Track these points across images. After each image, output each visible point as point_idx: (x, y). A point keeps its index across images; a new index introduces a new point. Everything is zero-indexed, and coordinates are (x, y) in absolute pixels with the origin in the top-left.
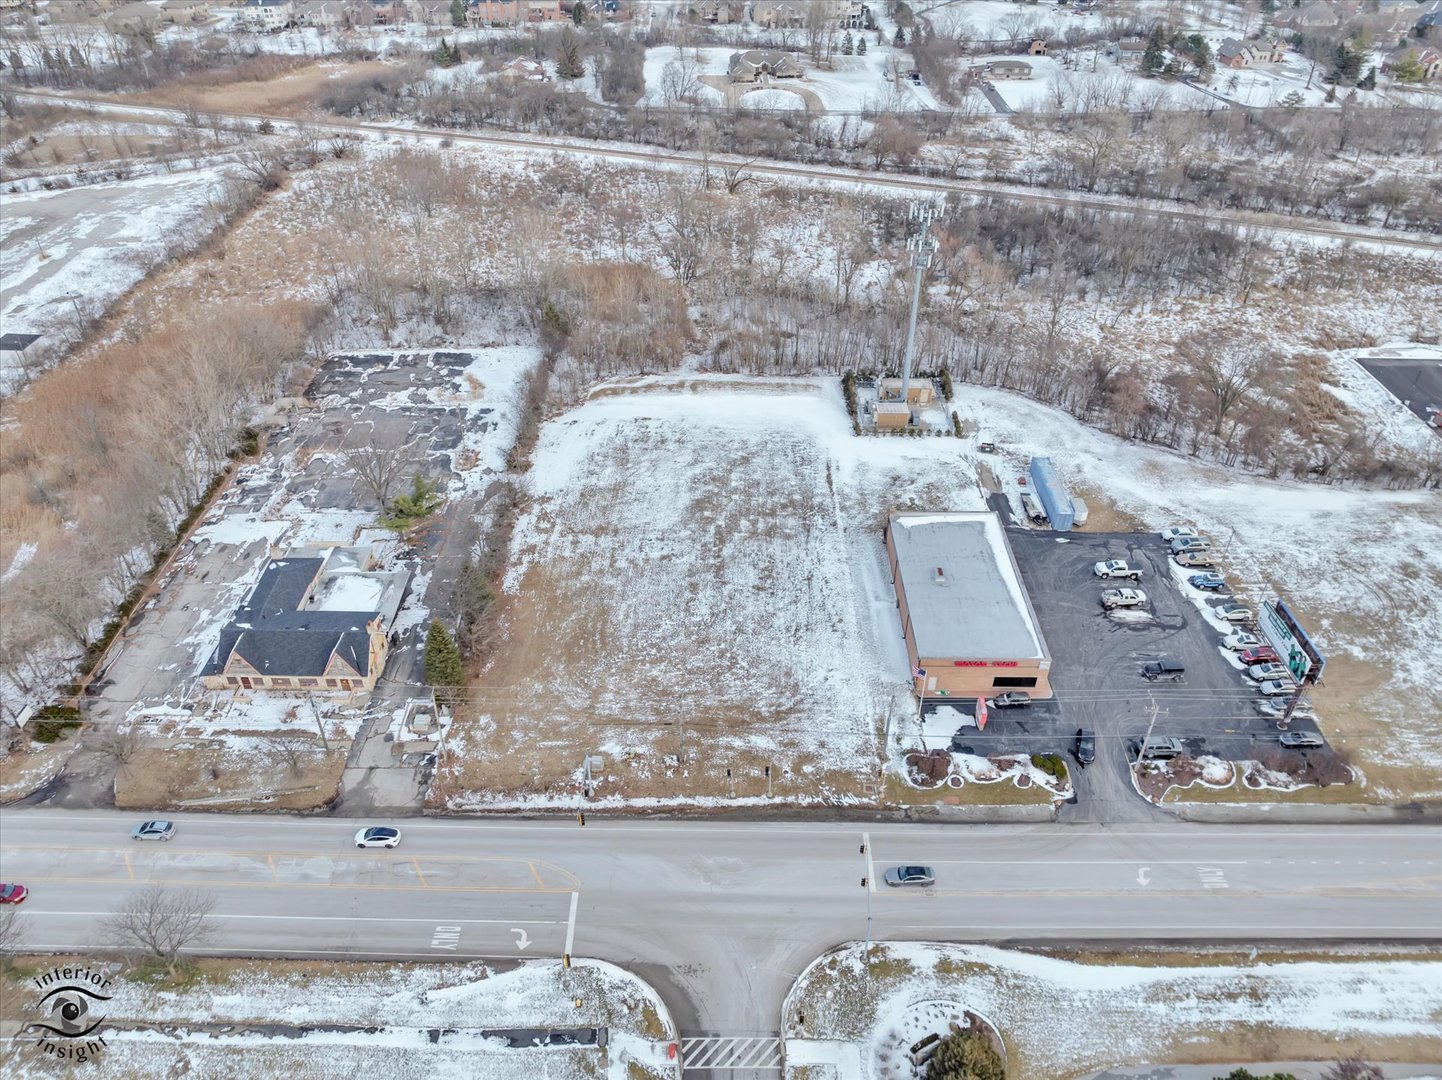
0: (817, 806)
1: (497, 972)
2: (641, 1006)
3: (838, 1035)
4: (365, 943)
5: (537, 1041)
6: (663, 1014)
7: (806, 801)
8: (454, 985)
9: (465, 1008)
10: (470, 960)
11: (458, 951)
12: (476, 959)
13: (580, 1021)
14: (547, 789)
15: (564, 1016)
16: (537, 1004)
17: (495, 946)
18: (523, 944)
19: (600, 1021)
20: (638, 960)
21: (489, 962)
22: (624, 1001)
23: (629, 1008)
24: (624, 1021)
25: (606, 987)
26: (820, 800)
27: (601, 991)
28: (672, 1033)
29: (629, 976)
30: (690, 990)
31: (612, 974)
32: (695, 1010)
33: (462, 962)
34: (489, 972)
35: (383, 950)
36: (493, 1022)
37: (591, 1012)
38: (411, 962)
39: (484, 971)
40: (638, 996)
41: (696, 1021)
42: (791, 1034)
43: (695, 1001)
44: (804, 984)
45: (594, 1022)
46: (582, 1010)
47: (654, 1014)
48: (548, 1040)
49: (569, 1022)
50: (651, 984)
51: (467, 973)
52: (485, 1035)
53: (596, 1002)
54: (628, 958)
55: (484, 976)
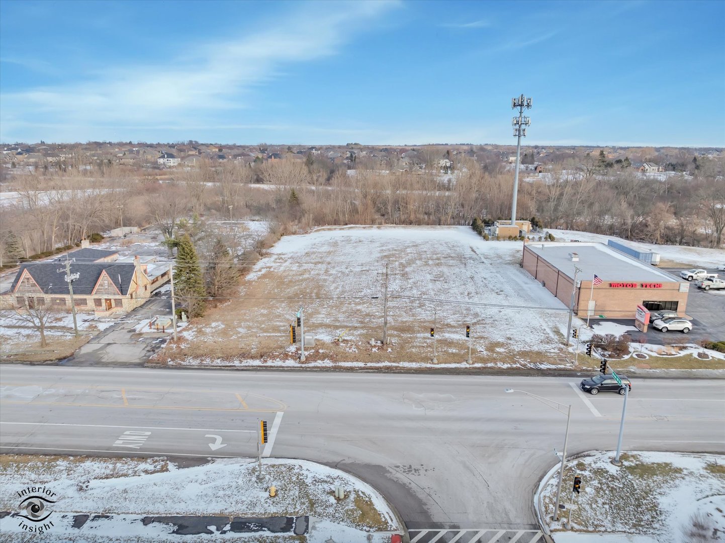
0: (518, 369)
1: (179, 467)
2: (352, 496)
3: (619, 527)
4: (41, 440)
5: (213, 528)
6: (380, 505)
7: (505, 366)
8: (126, 475)
9: (130, 495)
10: (151, 456)
11: (141, 449)
12: (159, 456)
13: (273, 510)
14: (262, 356)
15: (253, 504)
16: (221, 493)
17: (187, 447)
18: (214, 447)
19: (301, 509)
20: (348, 461)
21: (172, 459)
22: (332, 493)
23: (338, 499)
24: (331, 510)
25: (309, 481)
26: (518, 365)
27: (301, 484)
28: (394, 523)
29: (337, 472)
30: (413, 486)
31: (314, 470)
32: (420, 503)
33: (143, 458)
34: (171, 466)
35: (58, 446)
36: (161, 509)
37: (289, 501)
38: (81, 456)
39: (166, 464)
40: (349, 488)
41: (425, 513)
42: (555, 525)
43: (421, 496)
44: (554, 481)
45: (290, 510)
46: (277, 499)
47: (370, 504)
48: (228, 527)
49: (258, 510)
50: (364, 480)
51: (143, 466)
52: (146, 521)
53: (296, 492)
54: (337, 459)
55: (164, 469)
